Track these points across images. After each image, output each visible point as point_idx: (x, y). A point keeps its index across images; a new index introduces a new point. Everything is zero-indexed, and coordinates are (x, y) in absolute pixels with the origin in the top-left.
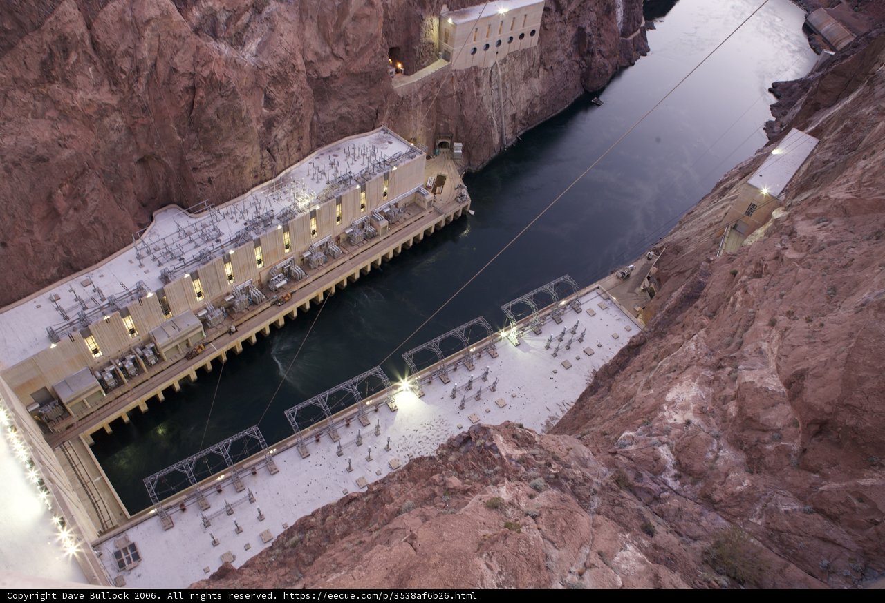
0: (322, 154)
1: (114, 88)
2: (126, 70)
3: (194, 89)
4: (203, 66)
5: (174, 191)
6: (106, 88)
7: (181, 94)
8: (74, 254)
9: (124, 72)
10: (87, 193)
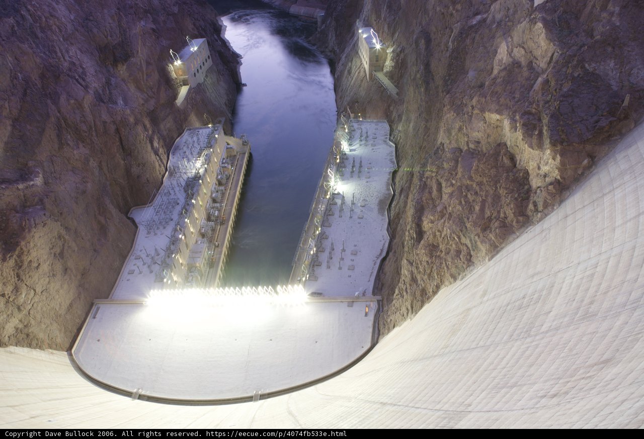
0: (174, 152)
1: (84, 144)
2: (86, 130)
3: (117, 131)
4: (116, 115)
5: (129, 200)
6: (81, 145)
7: (114, 134)
8: (121, 245)
9: (86, 132)
10: (108, 206)
